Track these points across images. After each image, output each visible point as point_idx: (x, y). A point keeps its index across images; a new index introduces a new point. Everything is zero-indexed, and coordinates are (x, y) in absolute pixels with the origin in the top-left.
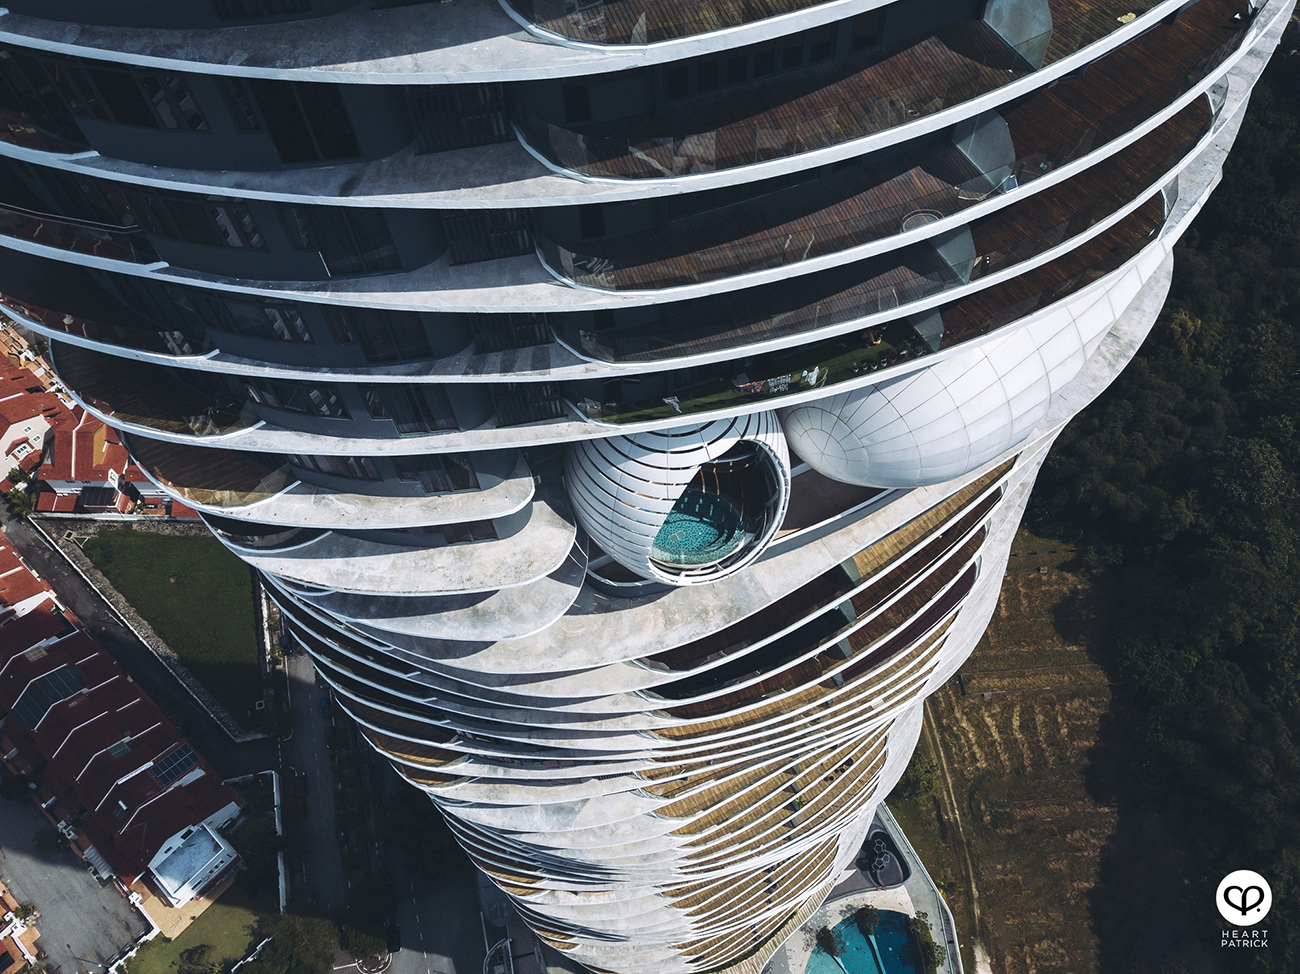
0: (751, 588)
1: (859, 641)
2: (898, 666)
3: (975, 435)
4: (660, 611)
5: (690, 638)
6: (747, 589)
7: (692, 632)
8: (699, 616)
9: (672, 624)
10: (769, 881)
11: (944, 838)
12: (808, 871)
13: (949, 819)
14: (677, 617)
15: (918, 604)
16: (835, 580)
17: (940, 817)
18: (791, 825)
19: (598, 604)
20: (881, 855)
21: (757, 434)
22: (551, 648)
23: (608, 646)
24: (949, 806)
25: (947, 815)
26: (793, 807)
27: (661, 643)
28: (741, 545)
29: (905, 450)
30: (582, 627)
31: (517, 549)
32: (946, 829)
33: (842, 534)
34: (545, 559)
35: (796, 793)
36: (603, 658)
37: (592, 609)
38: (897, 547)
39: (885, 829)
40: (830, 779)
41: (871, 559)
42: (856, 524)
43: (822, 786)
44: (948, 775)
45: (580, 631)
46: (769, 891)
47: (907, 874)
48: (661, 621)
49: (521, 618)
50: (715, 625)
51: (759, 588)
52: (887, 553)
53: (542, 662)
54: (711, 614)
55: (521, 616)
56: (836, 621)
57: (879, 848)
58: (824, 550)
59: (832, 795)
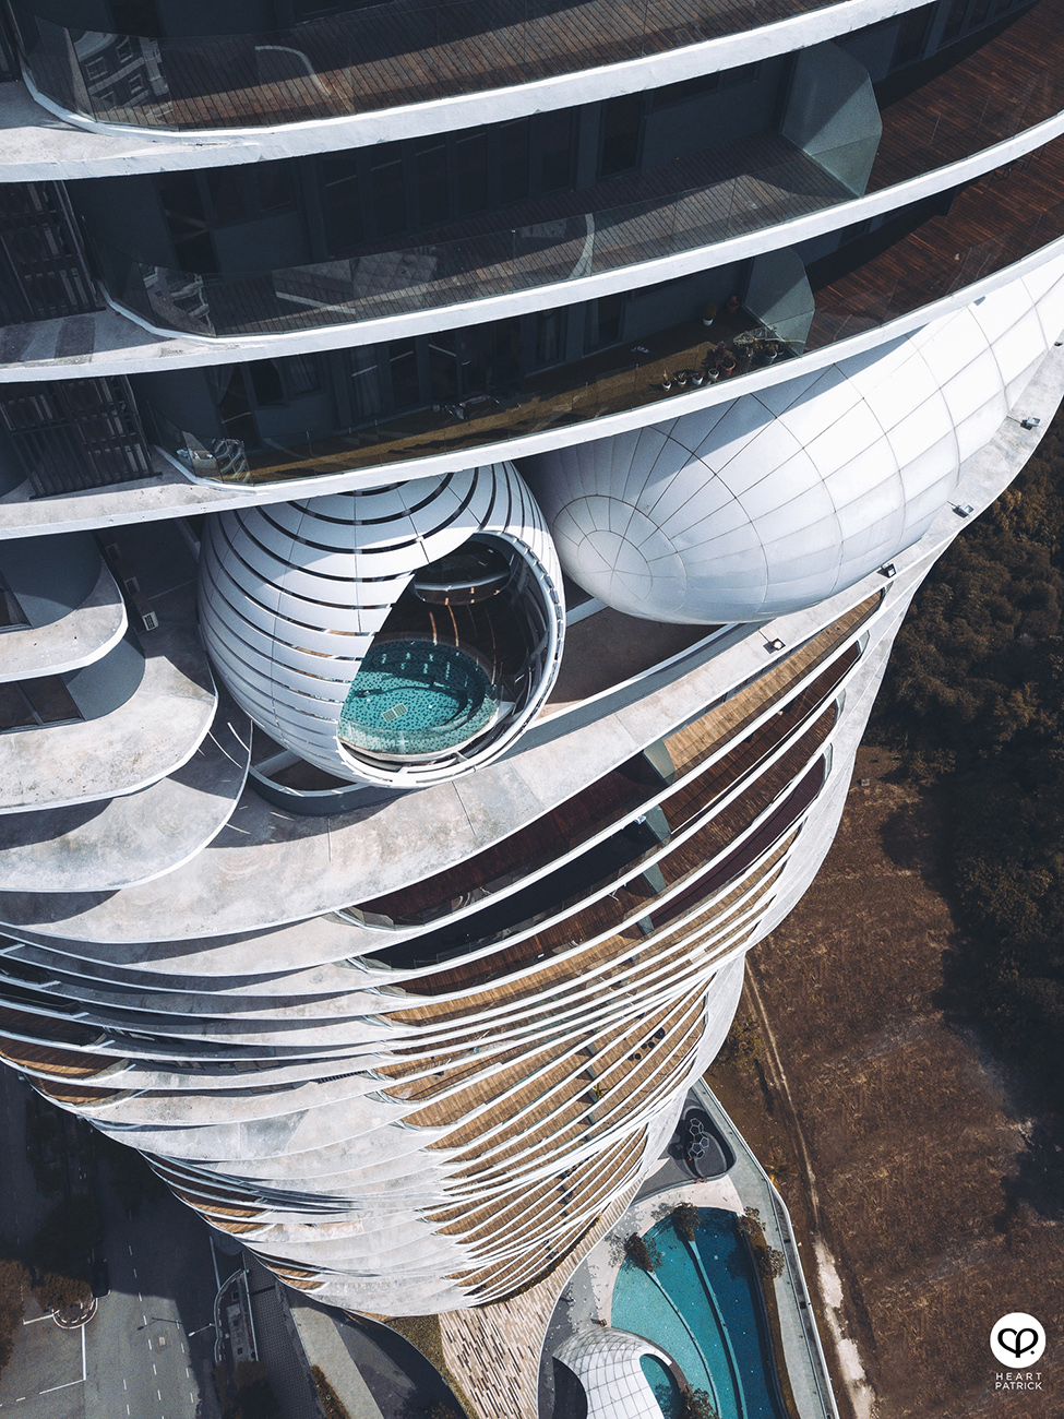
0: (514, 792)
1: (673, 868)
2: (727, 903)
3: (852, 525)
4: (374, 833)
5: (421, 873)
6: (506, 793)
7: (424, 864)
8: (434, 837)
9: (393, 853)
10: (563, 1189)
11: (770, 1110)
12: (611, 1172)
13: (775, 1087)
14: (400, 841)
15: (752, 812)
16: (636, 777)
17: (764, 1084)
18: (589, 1121)
19: (277, 826)
20: (699, 1138)
21: (507, 525)
22: (201, 900)
23: (292, 892)
24: (773, 1071)
25: (773, 1082)
26: (589, 1099)
27: (376, 883)
28: (494, 720)
29: (742, 553)
30: (251, 863)
31: (116, 735)
32: (772, 1098)
33: (646, 705)
34: (161, 749)
35: (593, 1080)
36: (283, 912)
37: (266, 836)
38: (724, 726)
39: (701, 1105)
40: (637, 1057)
41: (687, 744)
42: (665, 689)
43: (626, 1069)
44: (770, 1032)
45: (248, 871)
46: (564, 1202)
47: (731, 1161)
48: (376, 849)
49: (139, 853)
50: (459, 853)
51: (525, 790)
52: (709, 735)
53: (187, 922)
54: (453, 833)
55: (139, 847)
56: (639, 840)
57: (695, 1130)
58: (621, 729)
59: (640, 1078)
